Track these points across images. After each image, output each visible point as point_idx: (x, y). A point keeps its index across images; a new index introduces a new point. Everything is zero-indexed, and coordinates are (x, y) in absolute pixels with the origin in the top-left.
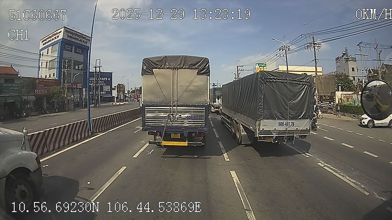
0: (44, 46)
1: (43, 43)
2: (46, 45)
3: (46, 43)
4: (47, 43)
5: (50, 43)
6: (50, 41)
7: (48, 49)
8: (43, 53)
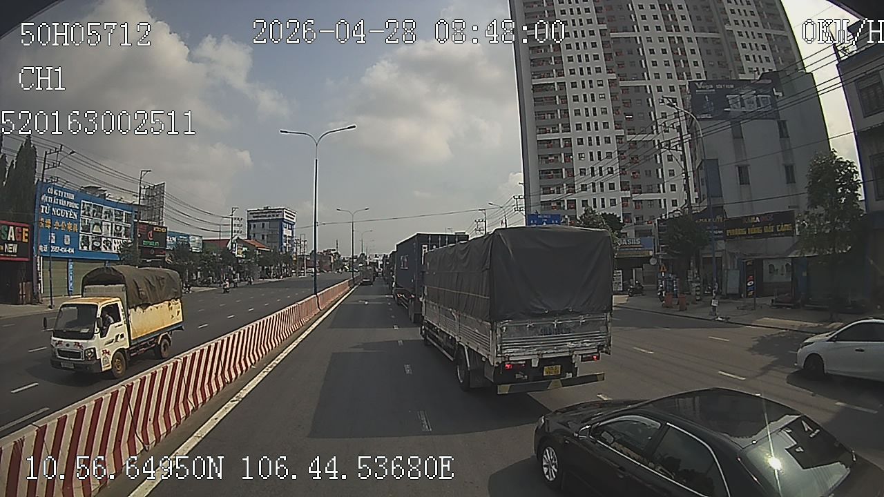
0: (256, 219)
1: (252, 215)
2: (259, 218)
3: (256, 217)
4: (260, 217)
5: (265, 218)
6: (265, 216)
7: (263, 224)
8: (255, 225)
